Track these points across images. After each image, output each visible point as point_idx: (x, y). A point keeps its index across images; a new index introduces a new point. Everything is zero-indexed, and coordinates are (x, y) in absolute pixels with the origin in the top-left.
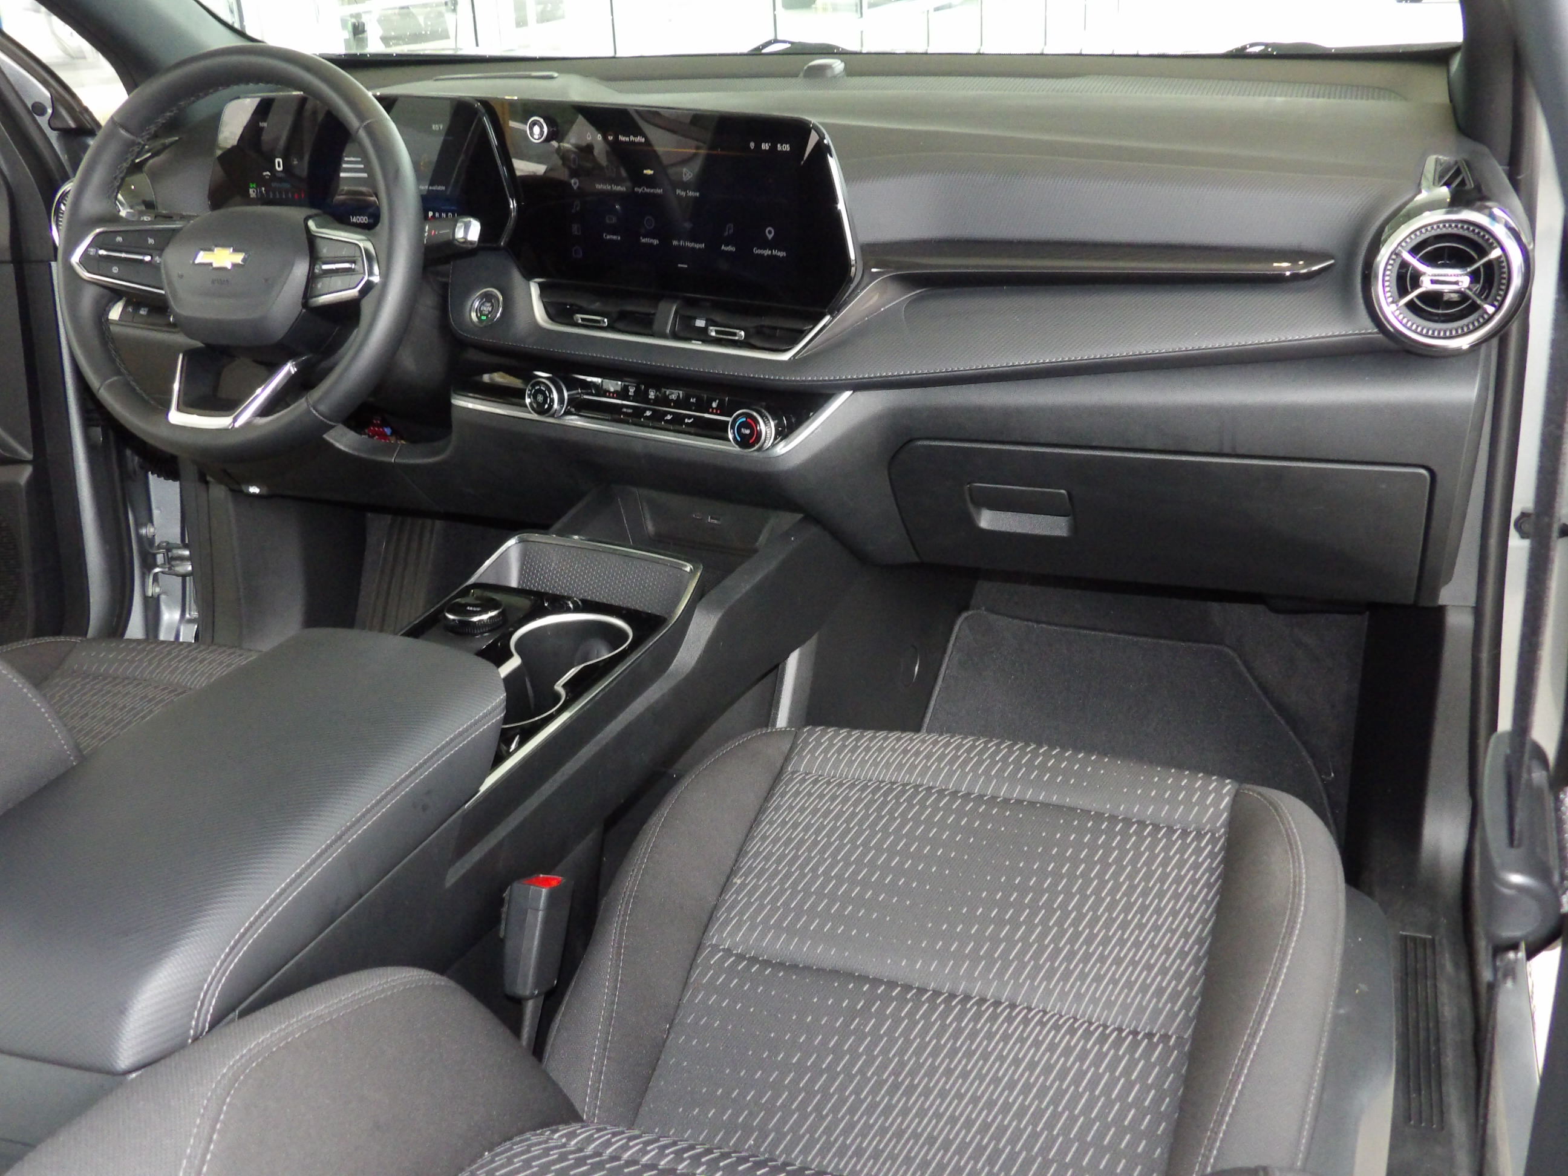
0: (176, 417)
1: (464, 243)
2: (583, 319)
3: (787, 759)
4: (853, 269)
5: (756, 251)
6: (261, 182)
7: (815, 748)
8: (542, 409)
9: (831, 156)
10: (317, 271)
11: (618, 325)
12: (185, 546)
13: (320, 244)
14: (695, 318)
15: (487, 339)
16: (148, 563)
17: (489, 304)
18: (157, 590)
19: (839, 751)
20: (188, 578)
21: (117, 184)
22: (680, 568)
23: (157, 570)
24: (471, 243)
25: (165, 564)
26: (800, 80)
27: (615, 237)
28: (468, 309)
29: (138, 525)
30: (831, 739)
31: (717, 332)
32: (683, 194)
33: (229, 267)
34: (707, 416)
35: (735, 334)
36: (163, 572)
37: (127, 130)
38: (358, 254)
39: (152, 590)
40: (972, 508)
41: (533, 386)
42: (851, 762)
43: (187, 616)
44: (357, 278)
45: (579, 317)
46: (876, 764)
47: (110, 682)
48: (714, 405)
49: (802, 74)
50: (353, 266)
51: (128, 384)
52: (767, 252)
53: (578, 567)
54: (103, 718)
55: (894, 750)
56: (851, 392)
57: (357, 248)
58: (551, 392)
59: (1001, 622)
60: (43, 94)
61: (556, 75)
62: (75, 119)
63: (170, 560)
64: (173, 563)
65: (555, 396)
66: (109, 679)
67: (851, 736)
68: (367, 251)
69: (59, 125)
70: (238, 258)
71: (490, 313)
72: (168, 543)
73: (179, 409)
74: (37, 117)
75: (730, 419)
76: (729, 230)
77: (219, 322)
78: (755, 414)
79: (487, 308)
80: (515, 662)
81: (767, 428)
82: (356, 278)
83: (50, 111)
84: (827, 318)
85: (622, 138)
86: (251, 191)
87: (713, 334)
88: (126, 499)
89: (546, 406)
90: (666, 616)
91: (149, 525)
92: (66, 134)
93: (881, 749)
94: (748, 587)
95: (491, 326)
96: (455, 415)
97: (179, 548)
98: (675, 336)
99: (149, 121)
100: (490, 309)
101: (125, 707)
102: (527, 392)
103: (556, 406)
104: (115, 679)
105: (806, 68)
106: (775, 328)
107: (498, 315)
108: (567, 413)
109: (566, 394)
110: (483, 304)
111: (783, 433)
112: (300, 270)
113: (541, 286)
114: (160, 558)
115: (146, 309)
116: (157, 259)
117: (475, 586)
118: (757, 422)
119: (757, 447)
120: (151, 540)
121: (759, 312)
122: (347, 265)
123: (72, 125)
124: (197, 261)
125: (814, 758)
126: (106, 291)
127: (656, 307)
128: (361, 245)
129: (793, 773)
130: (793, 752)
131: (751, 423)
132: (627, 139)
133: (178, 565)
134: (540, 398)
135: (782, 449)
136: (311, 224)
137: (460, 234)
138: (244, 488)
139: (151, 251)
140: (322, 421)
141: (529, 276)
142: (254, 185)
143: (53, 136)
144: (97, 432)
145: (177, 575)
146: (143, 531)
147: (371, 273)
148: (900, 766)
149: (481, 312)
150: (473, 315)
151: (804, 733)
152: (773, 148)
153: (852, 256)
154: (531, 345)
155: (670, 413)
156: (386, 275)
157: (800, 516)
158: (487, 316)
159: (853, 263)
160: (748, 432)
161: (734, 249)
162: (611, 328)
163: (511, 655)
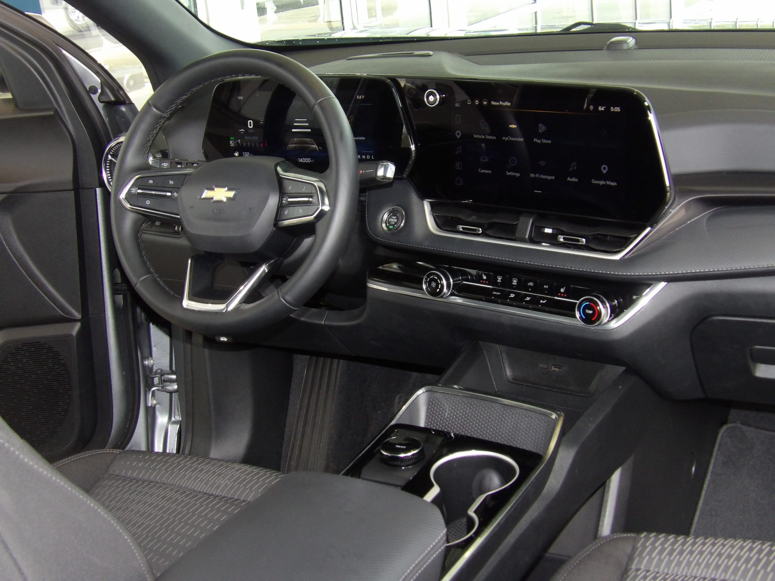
0: (187, 303)
1: (383, 179)
2: (462, 228)
3: (631, 558)
4: (668, 194)
5: (594, 182)
6: (238, 136)
7: (651, 551)
8: (435, 292)
9: (651, 113)
10: (284, 202)
11: (489, 232)
12: (173, 373)
13: (286, 183)
14: (545, 227)
15: (393, 241)
16: (149, 385)
17: (395, 217)
18: (155, 402)
19: (670, 553)
20: (173, 394)
21: (149, 144)
22: (548, 416)
23: (154, 389)
24: (389, 179)
25: (159, 384)
26: (604, 52)
27: (487, 171)
28: (380, 221)
29: (143, 359)
30: (663, 544)
31: (564, 238)
32: (539, 141)
33: (225, 200)
34: (556, 298)
35: (578, 241)
36: (158, 390)
37: (157, 109)
38: (314, 191)
39: (151, 402)
40: (750, 363)
41: (428, 276)
42: (679, 564)
43: (173, 419)
44: (314, 208)
45: (460, 228)
46: (698, 564)
47: (141, 485)
48: (562, 290)
49: (605, 48)
50: (311, 199)
51: (155, 280)
52: (602, 183)
53: (469, 412)
54: (139, 511)
55: (711, 553)
56: (666, 283)
57: (313, 188)
58: (441, 279)
59: (750, 432)
60: (95, 80)
61: (431, 53)
62: (114, 95)
63: (163, 382)
64: (165, 384)
65: (444, 282)
66: (140, 482)
67: (677, 541)
68: (320, 189)
69: (106, 100)
70: (231, 194)
71: (396, 223)
72: (162, 370)
73: (190, 299)
74: (92, 95)
75: (578, 302)
76: (574, 166)
77: (218, 239)
78: (595, 299)
79: (393, 220)
80: (435, 491)
81: (604, 310)
82: (311, 209)
83: (99, 91)
84: (648, 229)
85: (493, 103)
86: (231, 142)
87: (562, 240)
88: (137, 343)
89: (438, 290)
90: (541, 453)
91: (150, 358)
92: (108, 105)
93: (701, 553)
94: (593, 426)
95: (395, 232)
96: (369, 294)
97: (169, 374)
98: (532, 241)
99: (172, 102)
100: (396, 221)
101: (152, 504)
102: (424, 280)
103: (445, 290)
104: (144, 482)
105: (608, 43)
106: (606, 236)
107: (402, 225)
108: (452, 294)
109: (451, 281)
110: (390, 217)
111: (616, 312)
112: (273, 201)
113: (432, 205)
114: (156, 380)
115: (160, 223)
116: (176, 194)
117: (397, 426)
118: (597, 305)
119: (598, 323)
120: (151, 369)
121: (595, 224)
122: (306, 199)
123: (113, 99)
124: (203, 197)
125: (651, 560)
126: (140, 216)
127: (518, 220)
128: (316, 184)
129: (637, 570)
130: (635, 553)
131: (592, 306)
132: (498, 104)
133: (168, 386)
134: (434, 284)
135: (615, 324)
136: (279, 169)
137: (380, 173)
138: (217, 338)
139: (170, 189)
140: (288, 307)
141: (423, 196)
142: (233, 138)
143: (100, 106)
144: (120, 298)
145: (168, 392)
146: (146, 363)
147: (323, 204)
148: (717, 567)
149: (389, 223)
150: (384, 225)
151: (641, 538)
152: (607, 110)
153: (667, 183)
154: (427, 246)
155: (529, 296)
156: (333, 205)
157: (624, 368)
158: (393, 225)
159: (668, 189)
160: (591, 312)
161: (577, 180)
162: (484, 235)
163: (432, 486)
